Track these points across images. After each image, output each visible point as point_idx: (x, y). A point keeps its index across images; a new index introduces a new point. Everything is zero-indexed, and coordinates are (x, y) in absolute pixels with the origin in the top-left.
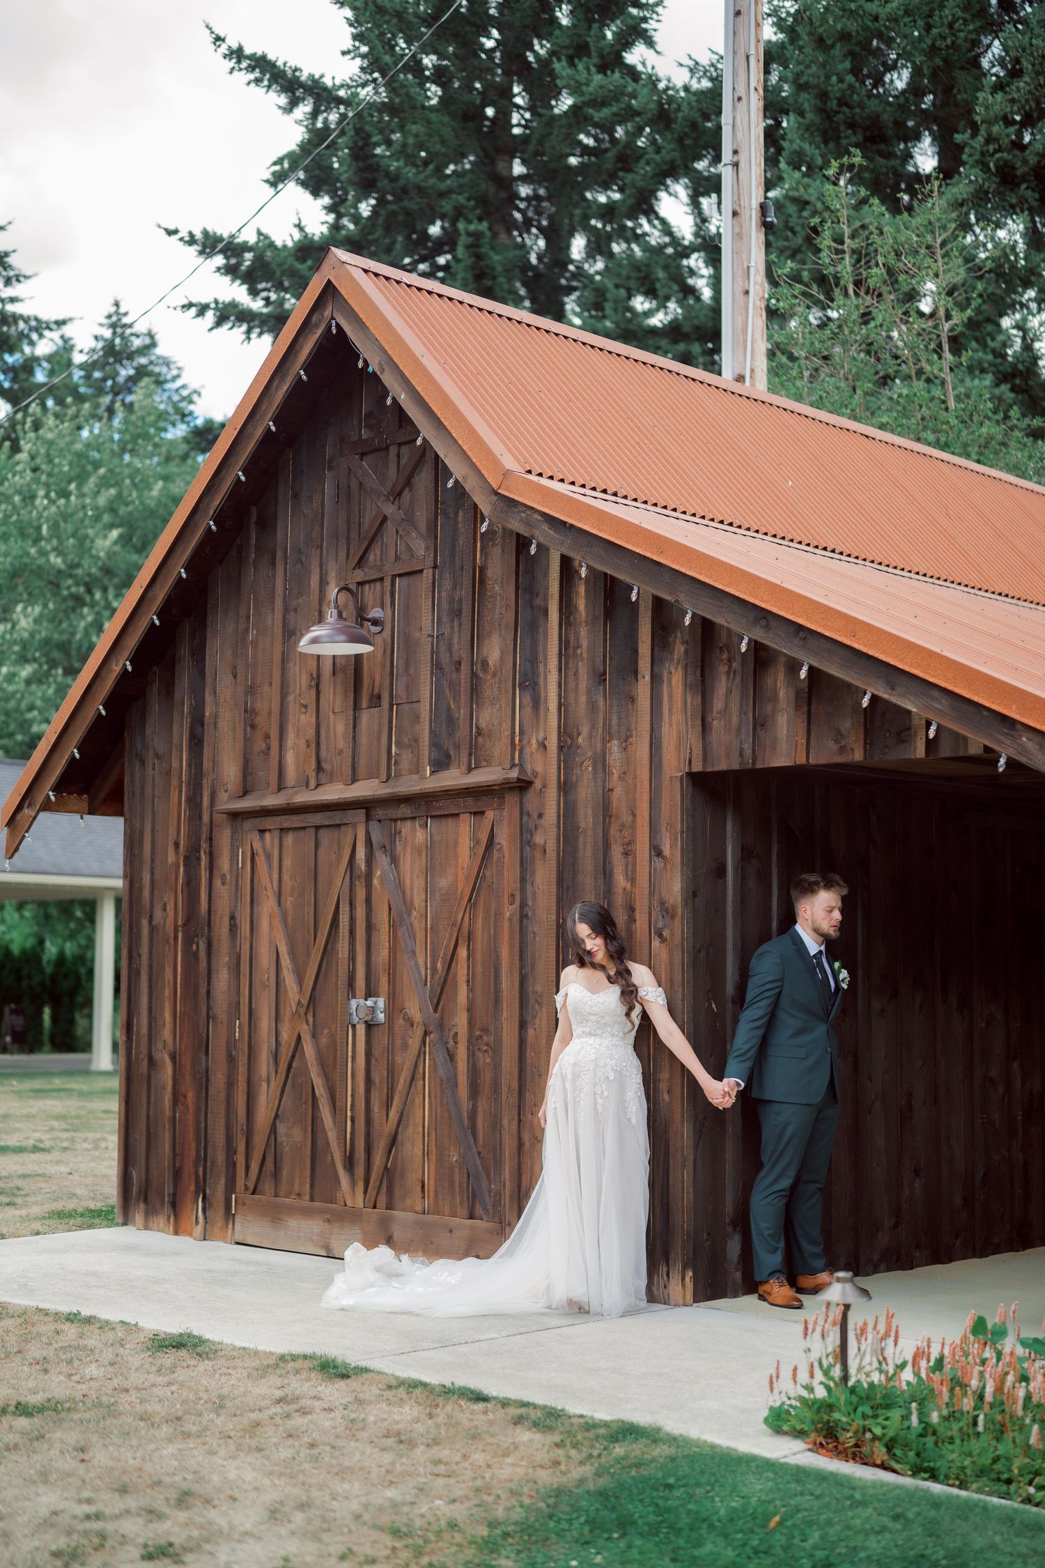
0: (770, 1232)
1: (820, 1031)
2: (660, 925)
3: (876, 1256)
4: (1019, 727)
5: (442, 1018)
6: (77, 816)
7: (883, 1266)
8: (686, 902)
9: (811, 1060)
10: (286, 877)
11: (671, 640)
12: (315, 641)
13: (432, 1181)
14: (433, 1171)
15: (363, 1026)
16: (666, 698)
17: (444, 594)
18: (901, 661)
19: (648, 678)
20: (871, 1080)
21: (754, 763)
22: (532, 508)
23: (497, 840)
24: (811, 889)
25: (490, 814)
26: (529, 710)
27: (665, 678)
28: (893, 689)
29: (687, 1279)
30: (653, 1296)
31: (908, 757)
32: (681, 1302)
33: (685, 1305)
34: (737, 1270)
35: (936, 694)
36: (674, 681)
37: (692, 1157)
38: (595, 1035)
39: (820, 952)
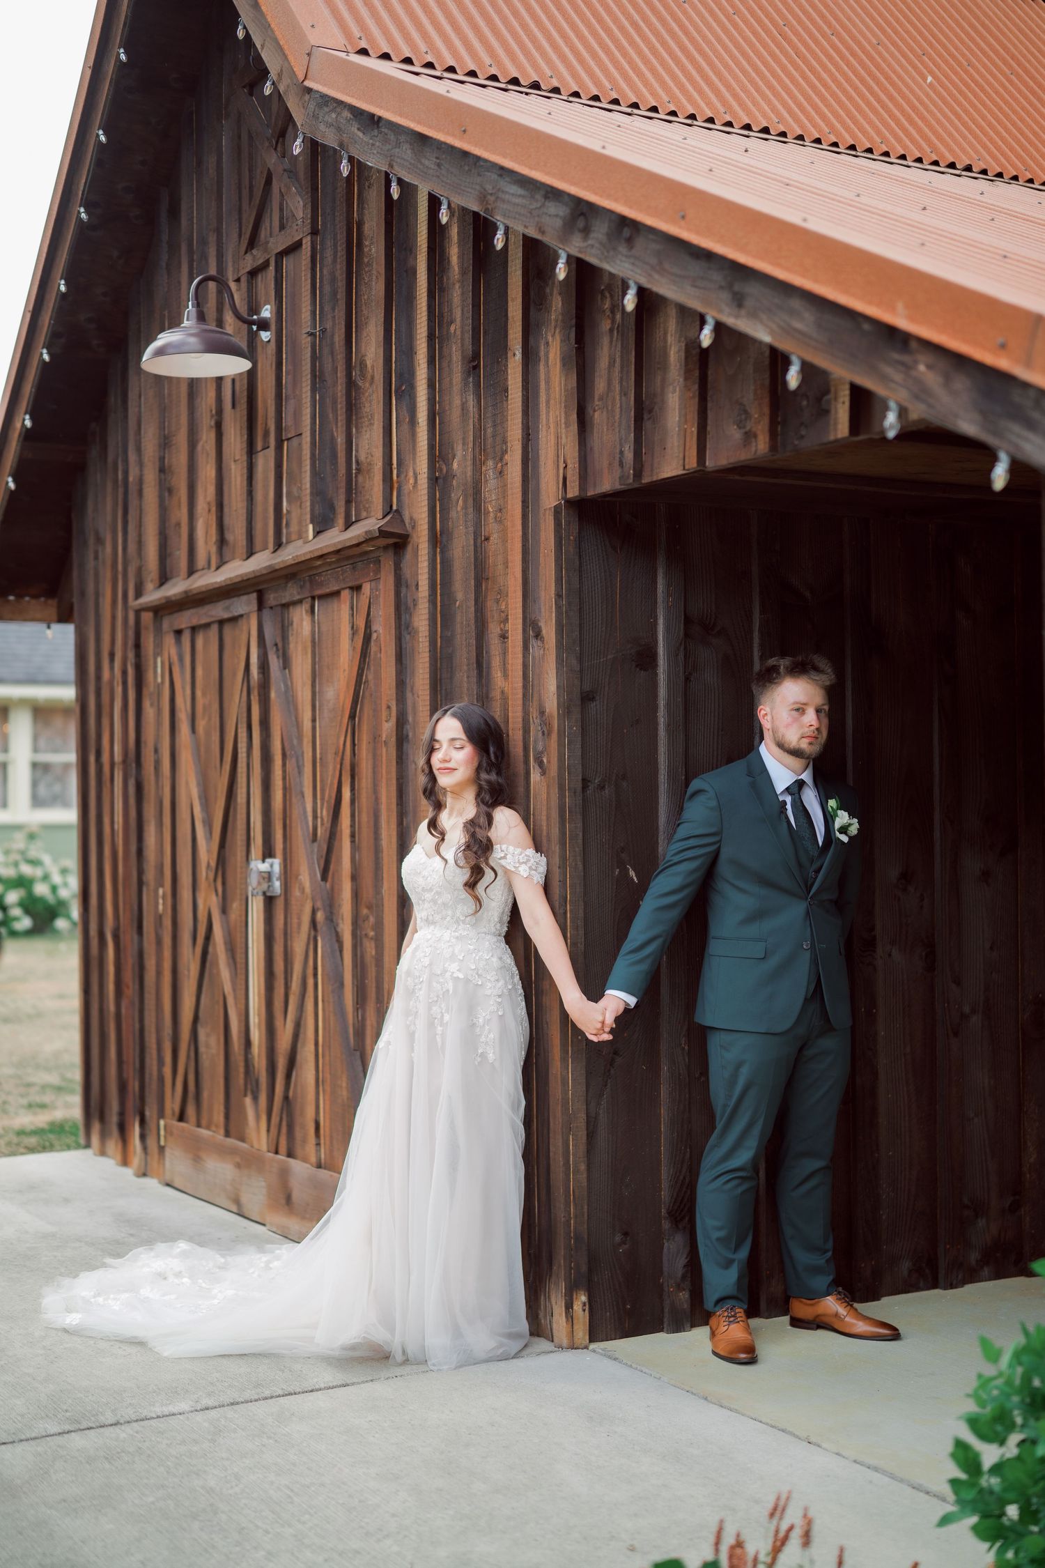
0: (722, 1234)
1: (794, 912)
2: (540, 748)
3: (974, 1257)
4: (913, 345)
5: (332, 888)
6: (42, 626)
7: (986, 1271)
8: (565, 709)
9: (774, 961)
10: (199, 693)
11: (548, 290)
12: (160, 352)
13: (327, 1124)
14: (328, 1107)
15: (260, 899)
16: (543, 385)
17: (325, 272)
18: (743, 249)
19: (519, 356)
20: (958, 982)
21: (638, 474)
22: (342, 102)
23: (374, 628)
24: (770, 677)
25: (367, 588)
26: (406, 427)
27: (542, 354)
28: (740, 305)
29: (577, 1307)
30: (538, 1327)
31: (832, 438)
32: (565, 1342)
33: (573, 1347)
34: (679, 1288)
35: (796, 303)
36: (551, 356)
37: (583, 1116)
38: (434, 923)
39: (800, 784)
